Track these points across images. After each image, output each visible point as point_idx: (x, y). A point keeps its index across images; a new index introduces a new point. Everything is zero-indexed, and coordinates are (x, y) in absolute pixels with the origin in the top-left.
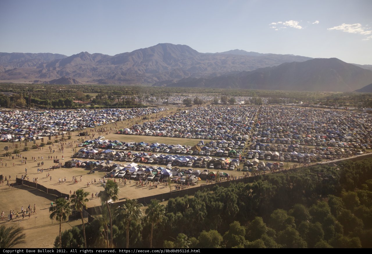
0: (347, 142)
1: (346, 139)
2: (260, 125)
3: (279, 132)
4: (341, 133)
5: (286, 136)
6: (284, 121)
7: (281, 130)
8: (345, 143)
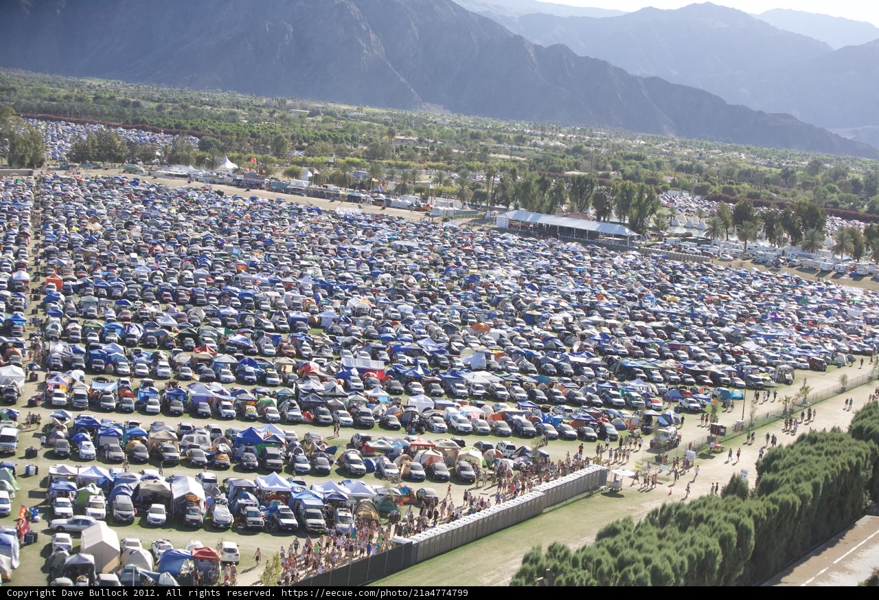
0: (480, 406)
1: (468, 385)
2: (62, 297)
3: (165, 344)
4: (442, 352)
5: (205, 367)
6: (173, 274)
7: (169, 328)
8: (475, 411)
